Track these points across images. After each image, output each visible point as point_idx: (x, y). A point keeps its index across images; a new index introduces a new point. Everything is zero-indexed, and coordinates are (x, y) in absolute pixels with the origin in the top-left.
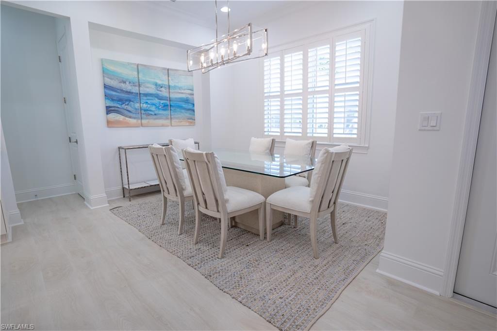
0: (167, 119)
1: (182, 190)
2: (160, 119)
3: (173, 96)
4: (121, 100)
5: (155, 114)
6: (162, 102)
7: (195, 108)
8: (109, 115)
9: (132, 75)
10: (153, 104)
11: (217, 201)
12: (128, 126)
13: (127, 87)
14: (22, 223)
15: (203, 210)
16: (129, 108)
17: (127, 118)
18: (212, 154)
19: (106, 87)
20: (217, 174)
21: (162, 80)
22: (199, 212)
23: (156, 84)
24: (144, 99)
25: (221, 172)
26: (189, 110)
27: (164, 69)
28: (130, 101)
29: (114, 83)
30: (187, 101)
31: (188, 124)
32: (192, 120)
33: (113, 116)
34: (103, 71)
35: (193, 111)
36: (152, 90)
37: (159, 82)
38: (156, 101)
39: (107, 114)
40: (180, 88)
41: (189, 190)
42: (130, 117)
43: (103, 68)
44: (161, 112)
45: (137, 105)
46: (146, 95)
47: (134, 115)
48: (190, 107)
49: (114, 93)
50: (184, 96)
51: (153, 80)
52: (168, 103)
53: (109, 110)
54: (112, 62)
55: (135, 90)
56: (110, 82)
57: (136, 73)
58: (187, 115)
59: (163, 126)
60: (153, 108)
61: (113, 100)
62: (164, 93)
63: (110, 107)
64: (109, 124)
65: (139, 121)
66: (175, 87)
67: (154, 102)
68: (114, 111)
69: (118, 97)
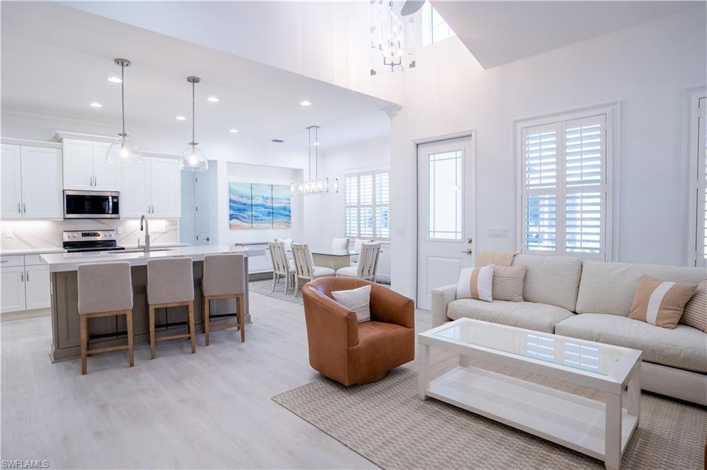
0: (270, 223)
1: (288, 268)
2: (265, 223)
3: (275, 205)
4: (239, 210)
5: (262, 220)
6: (267, 210)
7: (292, 214)
8: (232, 221)
9: (247, 191)
10: (261, 212)
11: (308, 271)
12: (243, 228)
13: (244, 200)
15: (300, 276)
16: (244, 215)
17: (243, 223)
18: (307, 245)
19: (230, 201)
20: (309, 257)
21: (268, 194)
22: (299, 278)
23: (263, 197)
24: (254, 208)
25: (311, 255)
26: (287, 215)
27: (269, 185)
28: (245, 210)
29: (236, 198)
30: (285, 209)
31: (285, 227)
32: (288, 223)
33: (234, 221)
34: (230, 191)
35: (290, 216)
36: (260, 202)
37: (265, 196)
38: (263, 209)
39: (230, 219)
40: (280, 199)
41: (292, 267)
42: (245, 222)
43: (230, 188)
44: (266, 218)
45: (250, 213)
46: (256, 205)
47: (247, 221)
48: (287, 213)
49: (235, 205)
50: (283, 205)
51: (260, 194)
52: (271, 211)
53: (231, 217)
54: (236, 184)
55: (249, 202)
56: (234, 198)
57: (250, 190)
58: (285, 219)
59: (267, 228)
60: (260, 215)
61: (234, 210)
62: (269, 203)
63: (232, 215)
64: (231, 226)
65: (251, 225)
66: (276, 198)
67: (261, 210)
68: (235, 218)
69: (237, 207)
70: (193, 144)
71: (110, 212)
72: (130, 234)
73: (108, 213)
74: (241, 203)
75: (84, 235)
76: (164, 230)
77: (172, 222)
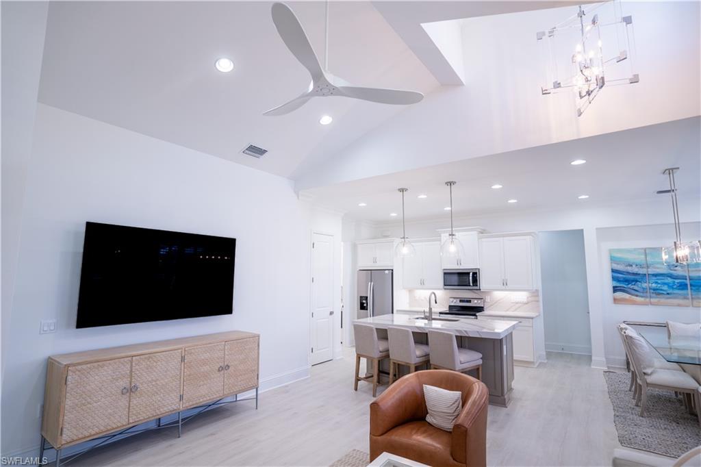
0: (687, 298)
2: (675, 298)
4: (627, 281)
5: (668, 294)
6: (677, 281)
9: (639, 258)
10: (665, 284)
12: (635, 303)
13: (635, 269)
14: (546, 361)
16: (636, 288)
17: (634, 297)
19: (613, 271)
23: (669, 265)
24: (653, 279)
28: (637, 281)
29: (621, 267)
33: (619, 295)
36: (663, 270)
38: (670, 280)
39: (614, 292)
42: (637, 296)
43: (611, 257)
44: (676, 291)
45: (645, 285)
46: (656, 275)
47: (640, 294)
49: (621, 275)
52: (687, 282)
53: (615, 289)
54: (620, 251)
55: (642, 271)
56: (617, 267)
57: (644, 256)
59: (679, 305)
60: (665, 288)
61: (620, 281)
62: (681, 272)
63: (616, 287)
64: (615, 300)
65: (648, 300)
67: (666, 281)
68: (621, 290)
69: (624, 278)
70: (452, 235)
71: (471, 284)
72: (495, 303)
73: (470, 286)
74: (628, 273)
75: (461, 301)
76: (525, 301)
77: (535, 293)
